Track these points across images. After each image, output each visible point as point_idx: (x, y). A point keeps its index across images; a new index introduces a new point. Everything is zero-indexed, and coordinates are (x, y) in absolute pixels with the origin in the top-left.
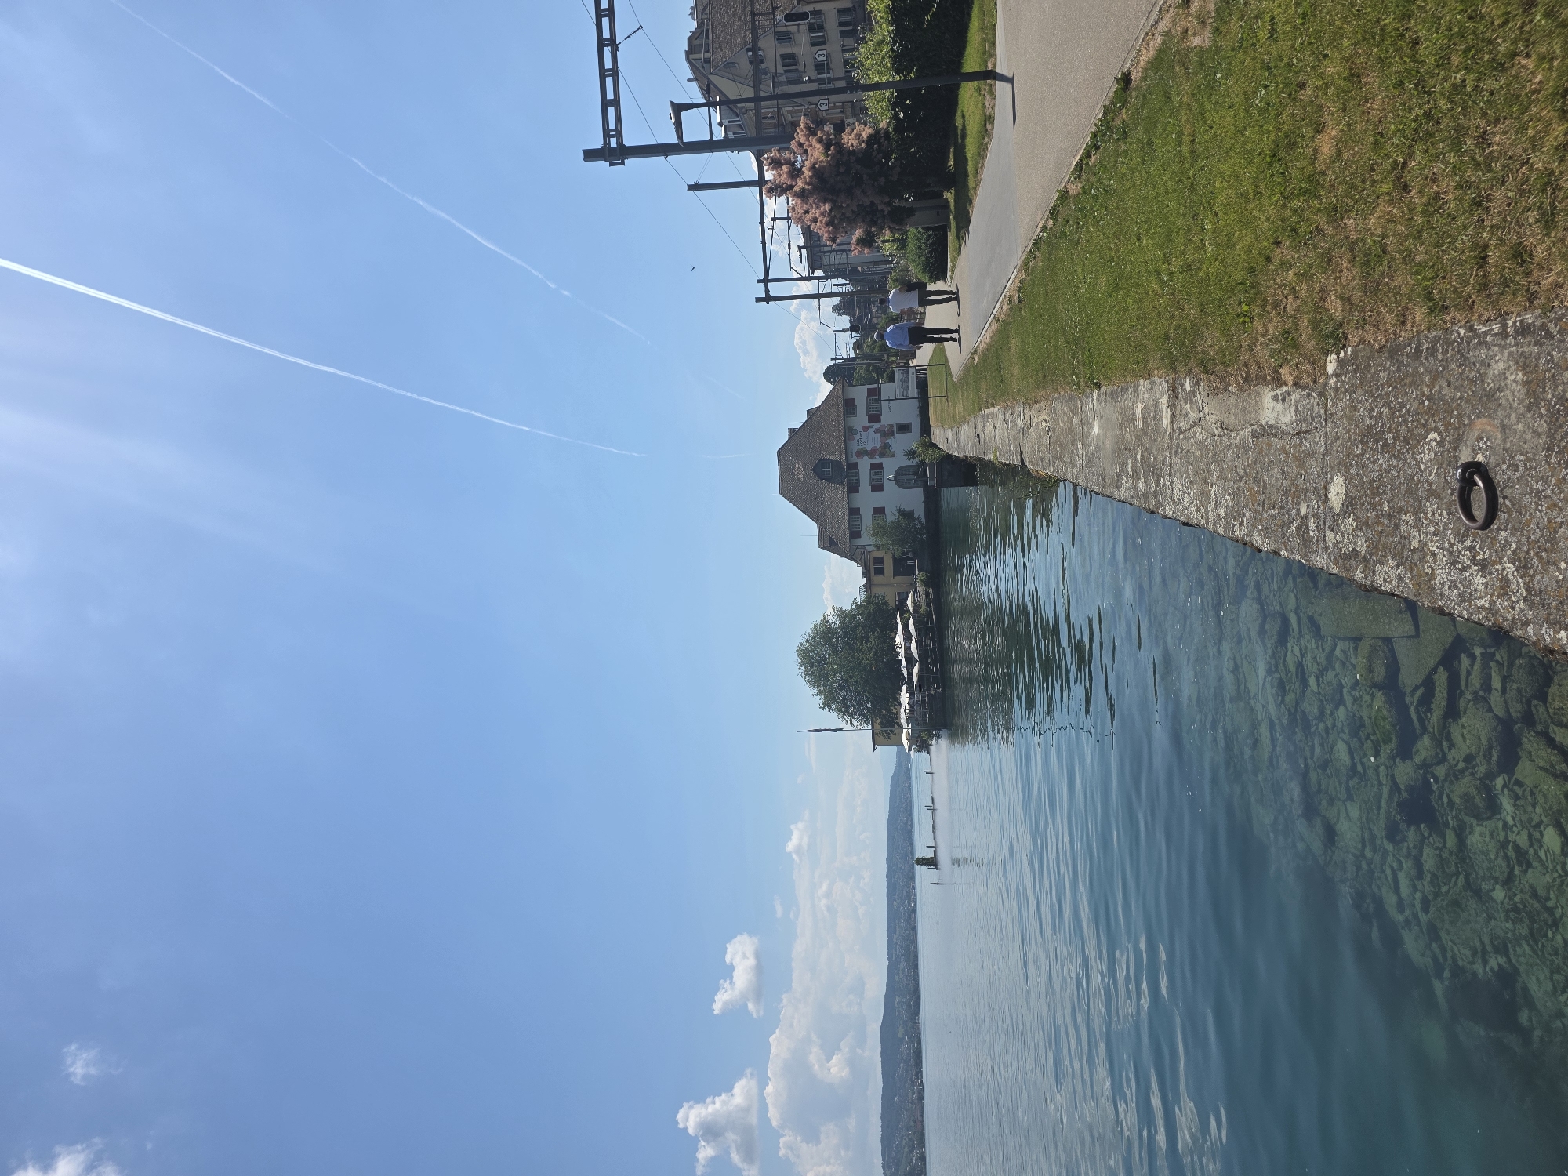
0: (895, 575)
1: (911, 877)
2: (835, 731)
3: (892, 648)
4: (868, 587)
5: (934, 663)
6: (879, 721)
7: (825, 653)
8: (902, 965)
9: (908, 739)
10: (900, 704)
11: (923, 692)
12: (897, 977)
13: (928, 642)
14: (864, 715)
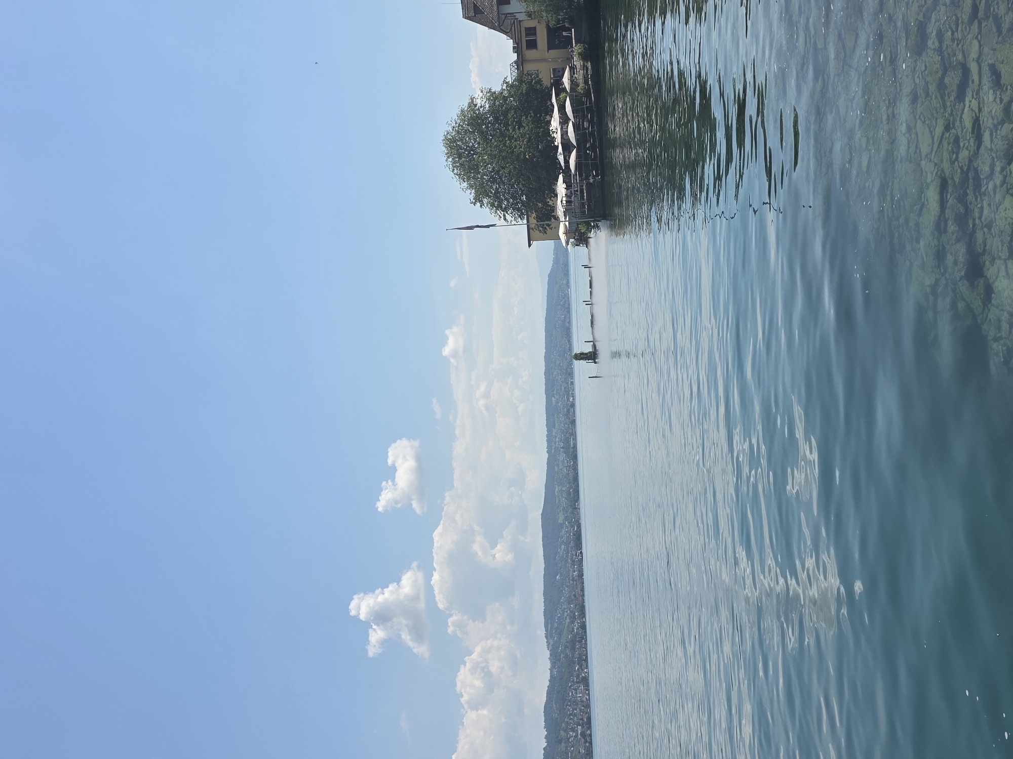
0: (549, 49)
1: (570, 373)
2: (488, 226)
3: (547, 133)
4: (520, 63)
5: (593, 148)
6: (534, 215)
7: (474, 141)
8: (562, 456)
9: (566, 233)
10: (556, 195)
11: (581, 181)
12: (556, 469)
13: (586, 124)
14: (519, 210)
